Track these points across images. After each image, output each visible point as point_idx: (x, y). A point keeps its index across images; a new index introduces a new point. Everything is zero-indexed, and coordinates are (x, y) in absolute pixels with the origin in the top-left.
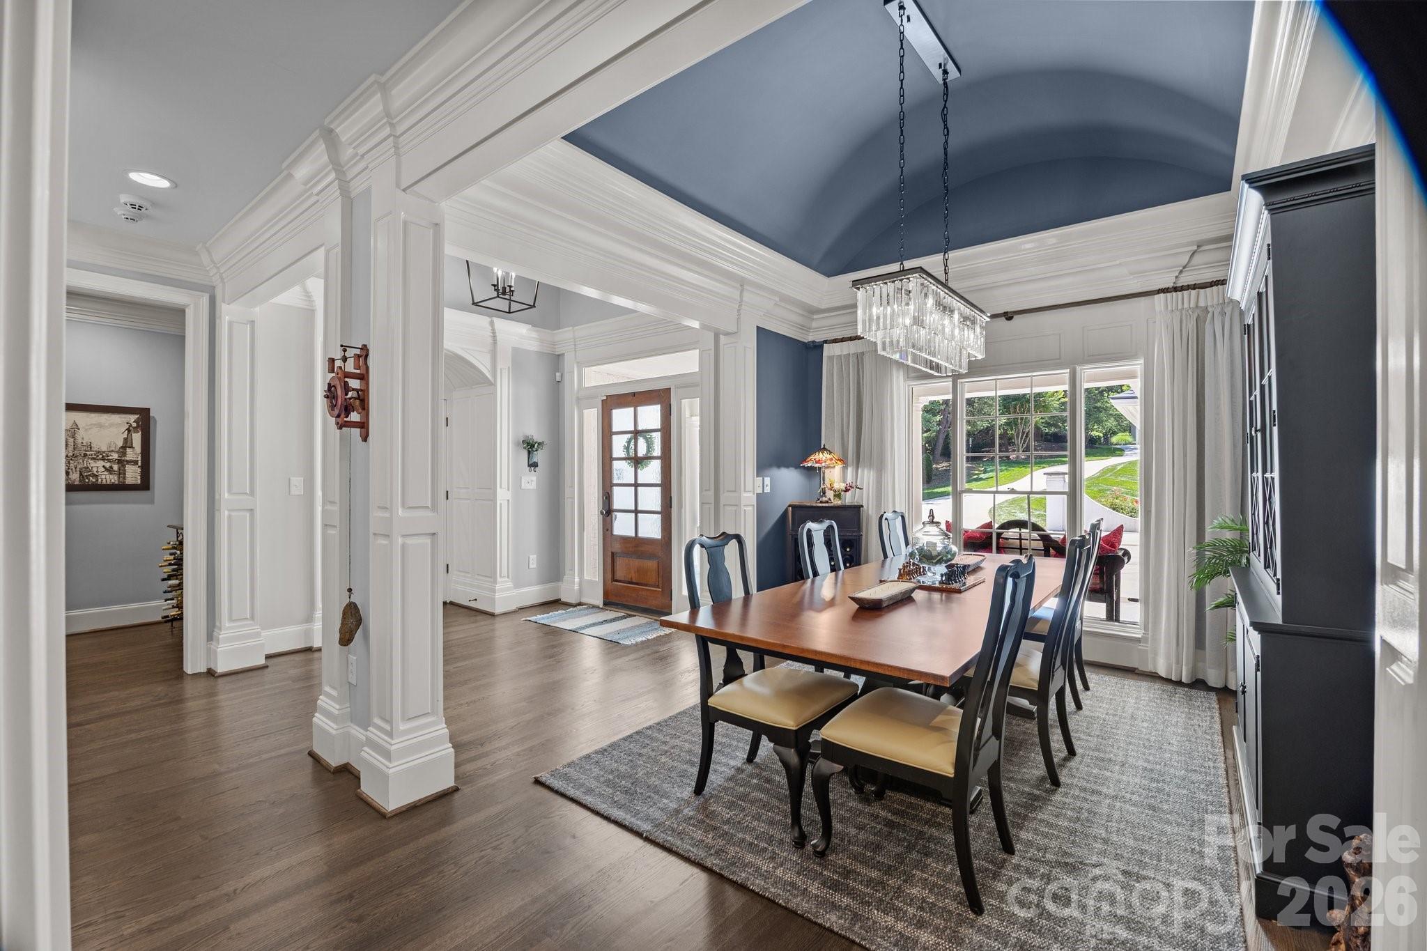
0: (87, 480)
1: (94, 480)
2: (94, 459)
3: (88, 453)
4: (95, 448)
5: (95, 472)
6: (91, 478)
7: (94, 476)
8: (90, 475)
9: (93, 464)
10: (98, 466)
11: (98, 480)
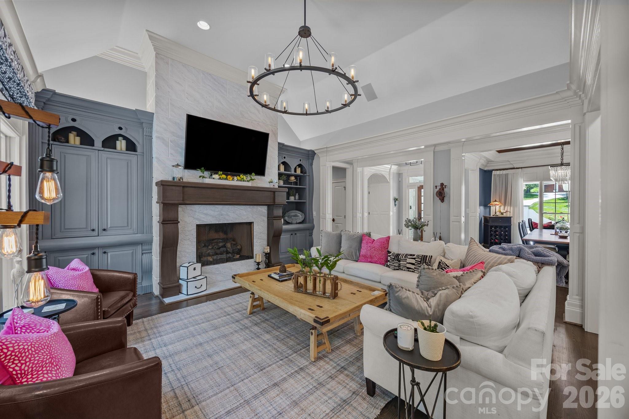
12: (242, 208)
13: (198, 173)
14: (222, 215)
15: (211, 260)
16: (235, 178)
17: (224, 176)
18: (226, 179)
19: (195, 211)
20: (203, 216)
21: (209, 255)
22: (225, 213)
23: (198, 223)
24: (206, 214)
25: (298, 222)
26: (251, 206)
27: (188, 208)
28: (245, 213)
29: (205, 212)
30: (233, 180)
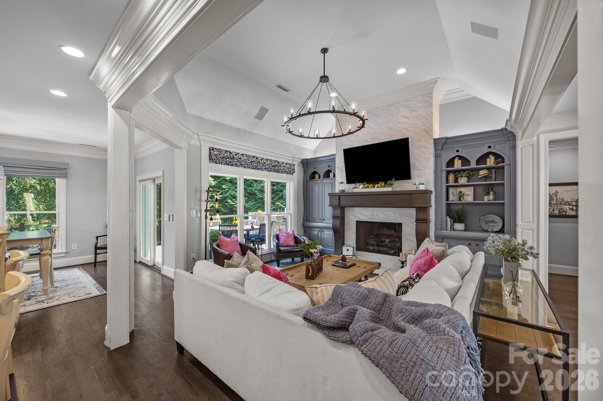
0: (562, 214)
1: (565, 214)
2: (565, 205)
3: (562, 202)
4: (565, 200)
5: (565, 210)
6: (563, 213)
7: (565, 212)
8: (563, 211)
9: (564, 207)
10: (567, 208)
11: (566, 213)
12: (390, 210)
13: (353, 185)
14: (373, 215)
15: (372, 249)
16: (376, 186)
17: (366, 185)
18: (368, 187)
19: (355, 212)
20: (360, 215)
21: (372, 245)
22: (375, 214)
23: (357, 220)
24: (362, 214)
25: (495, 230)
26: (399, 209)
27: (351, 209)
28: (393, 215)
29: (361, 212)
30: (374, 187)
